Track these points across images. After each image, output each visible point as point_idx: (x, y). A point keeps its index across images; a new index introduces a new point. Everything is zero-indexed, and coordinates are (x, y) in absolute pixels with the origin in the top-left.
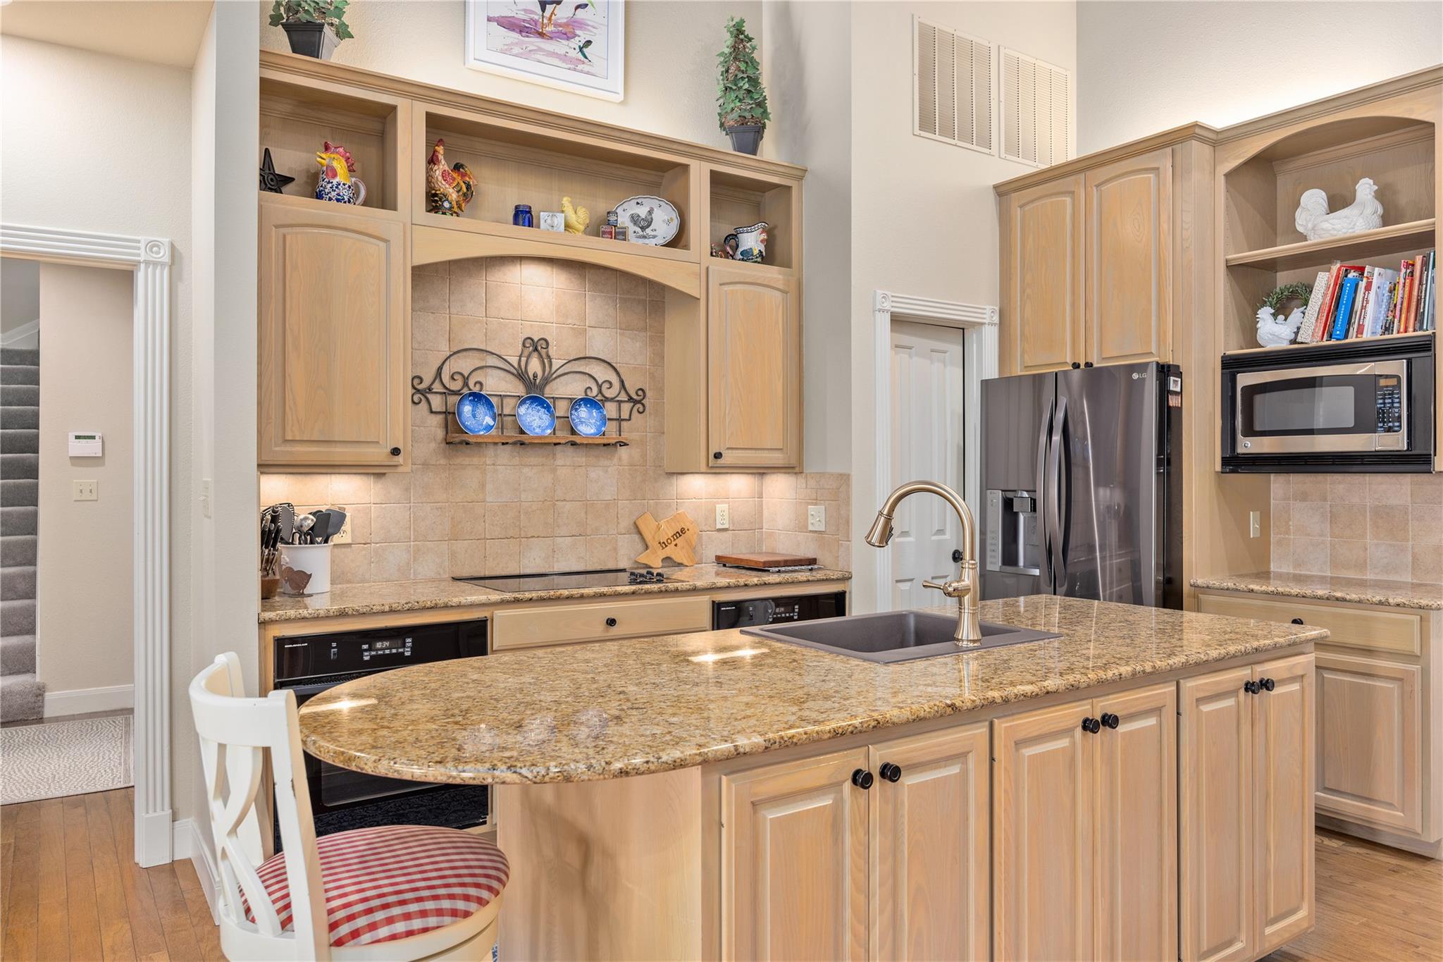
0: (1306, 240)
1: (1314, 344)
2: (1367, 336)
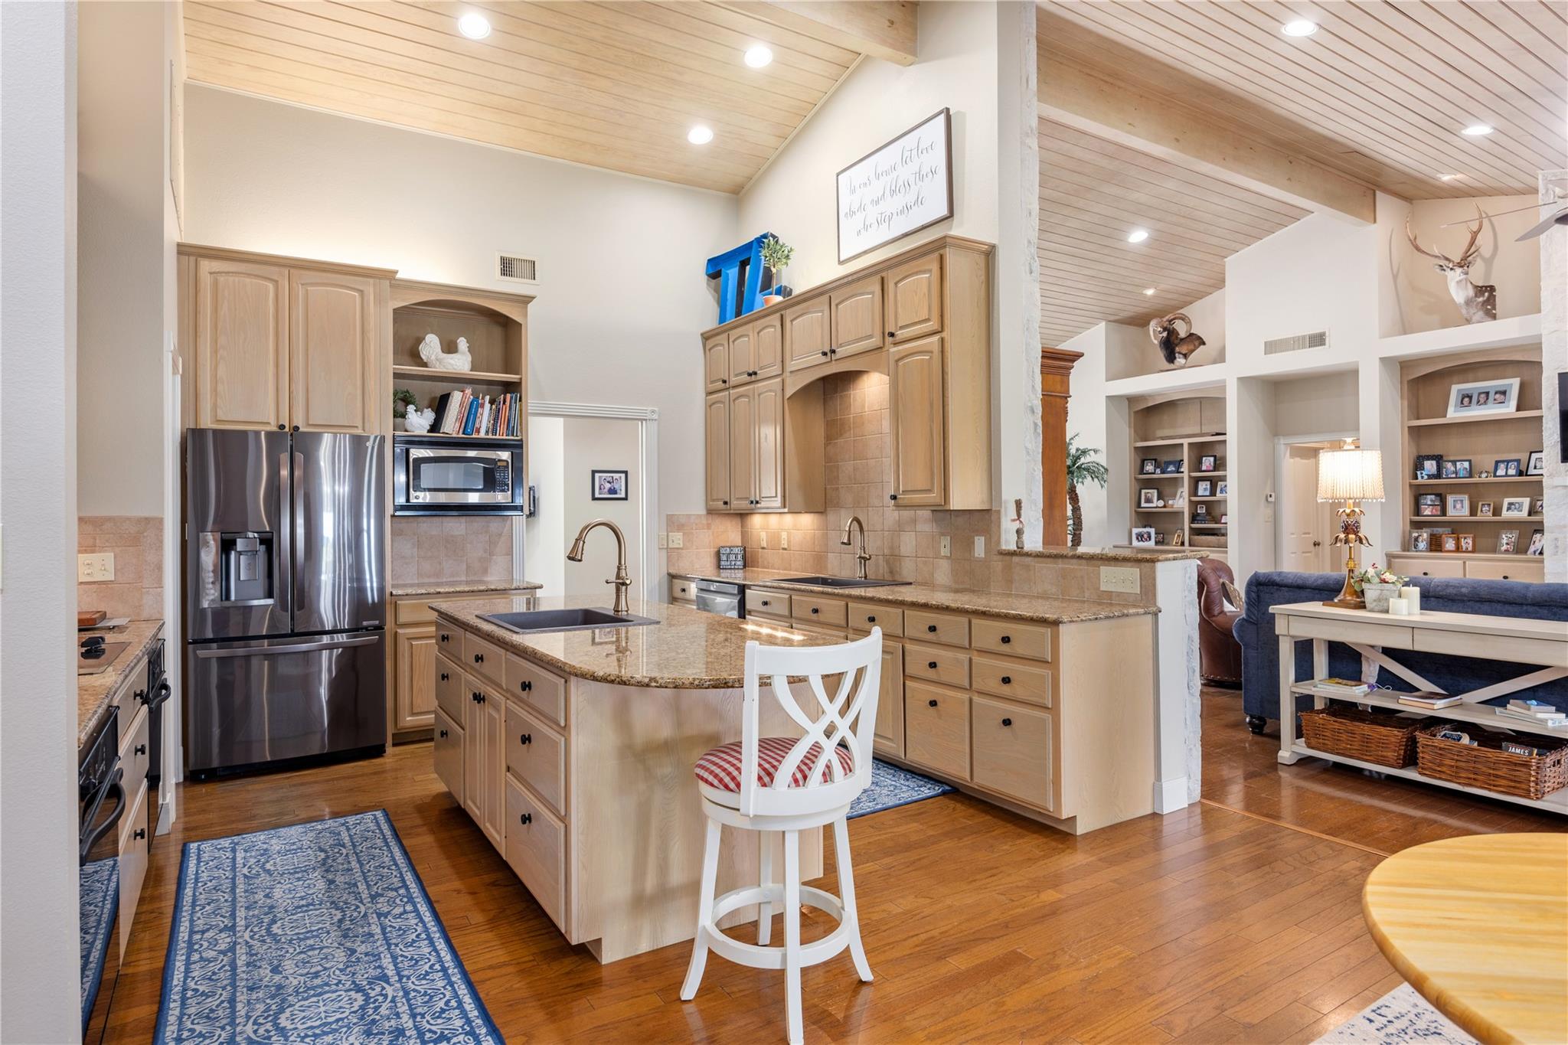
0: (427, 367)
1: (454, 435)
2: (482, 435)
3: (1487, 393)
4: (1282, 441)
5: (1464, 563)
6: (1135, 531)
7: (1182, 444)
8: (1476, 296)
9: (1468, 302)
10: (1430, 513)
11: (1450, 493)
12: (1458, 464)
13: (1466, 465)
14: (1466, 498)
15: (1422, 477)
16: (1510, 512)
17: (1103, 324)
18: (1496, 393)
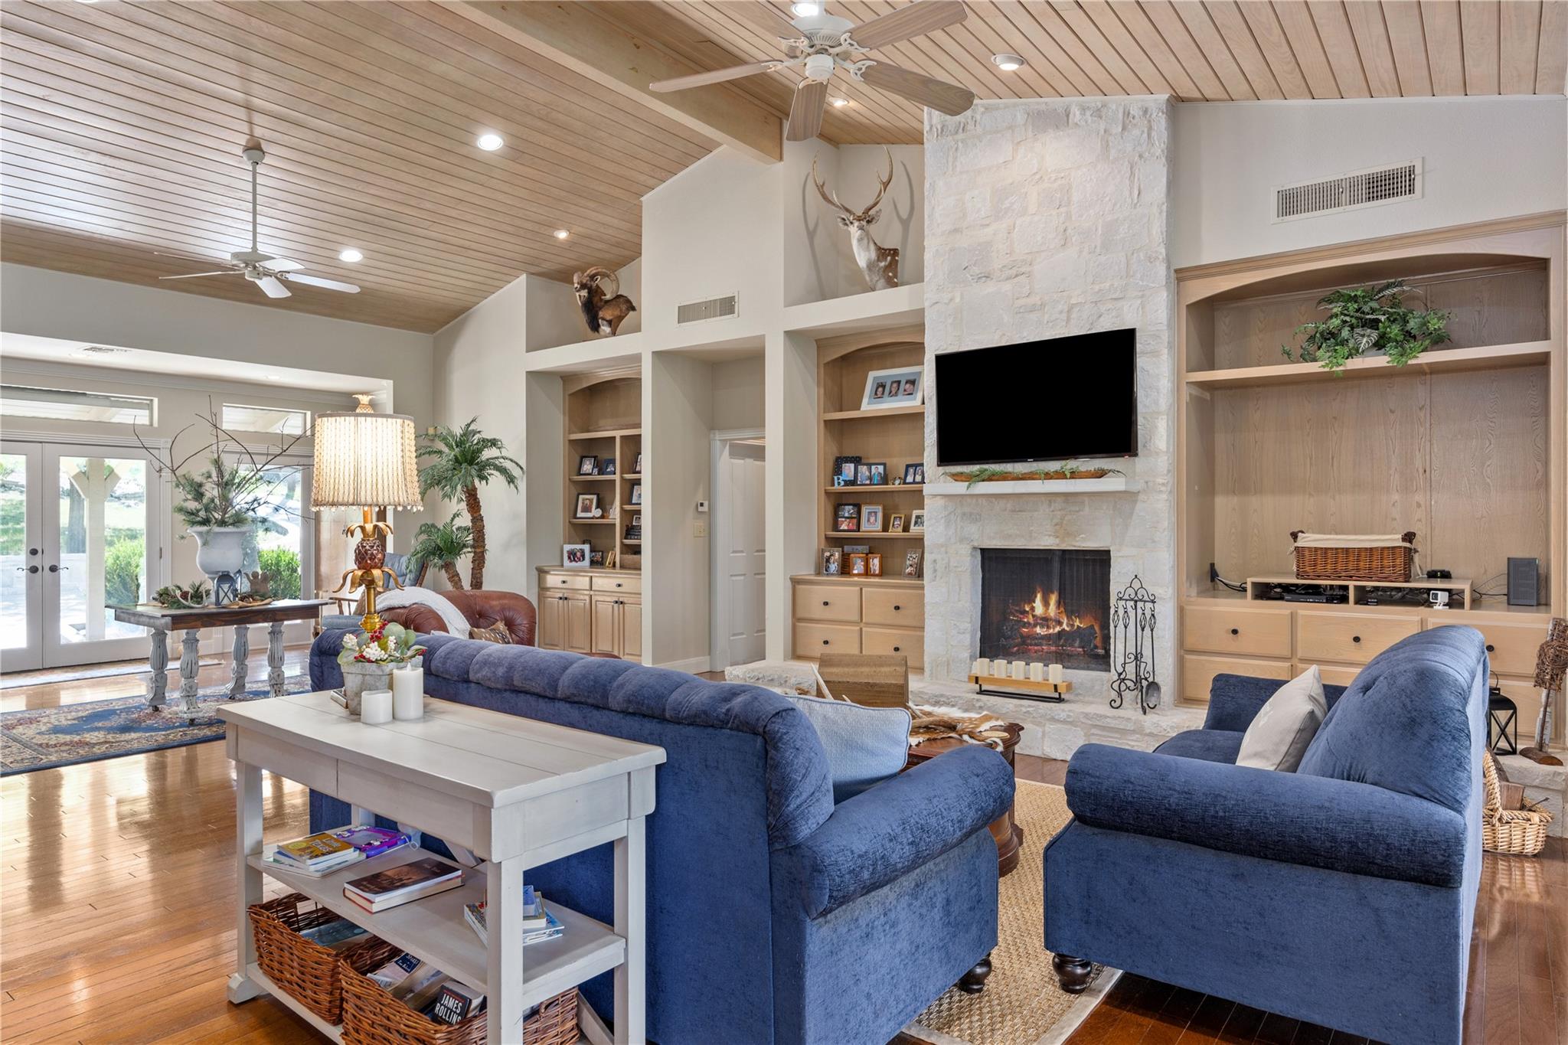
3: (899, 382)
4: (718, 436)
5: (861, 589)
6: (567, 547)
7: (614, 438)
8: (879, 260)
9: (871, 266)
10: (846, 528)
11: (866, 503)
12: (873, 467)
13: (881, 469)
14: (879, 509)
15: (839, 483)
16: (916, 528)
17: (524, 277)
18: (907, 383)
